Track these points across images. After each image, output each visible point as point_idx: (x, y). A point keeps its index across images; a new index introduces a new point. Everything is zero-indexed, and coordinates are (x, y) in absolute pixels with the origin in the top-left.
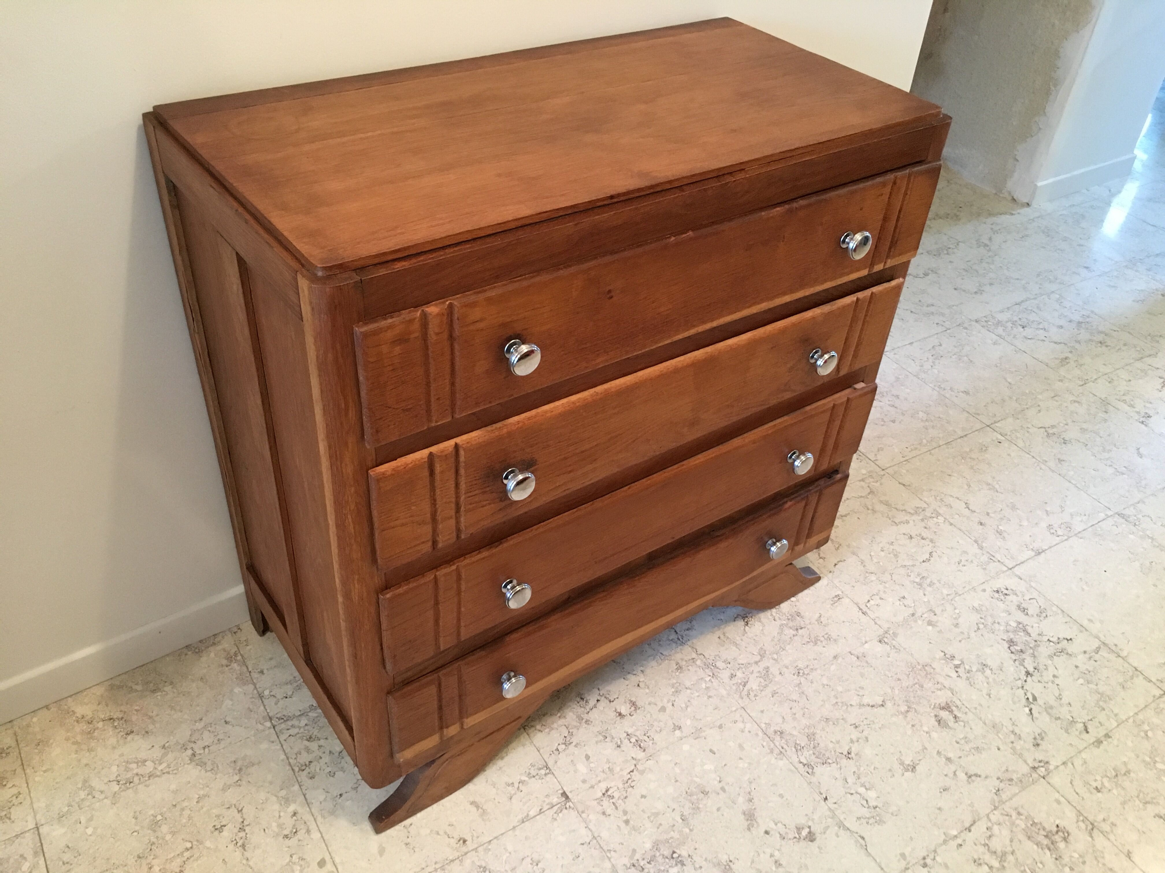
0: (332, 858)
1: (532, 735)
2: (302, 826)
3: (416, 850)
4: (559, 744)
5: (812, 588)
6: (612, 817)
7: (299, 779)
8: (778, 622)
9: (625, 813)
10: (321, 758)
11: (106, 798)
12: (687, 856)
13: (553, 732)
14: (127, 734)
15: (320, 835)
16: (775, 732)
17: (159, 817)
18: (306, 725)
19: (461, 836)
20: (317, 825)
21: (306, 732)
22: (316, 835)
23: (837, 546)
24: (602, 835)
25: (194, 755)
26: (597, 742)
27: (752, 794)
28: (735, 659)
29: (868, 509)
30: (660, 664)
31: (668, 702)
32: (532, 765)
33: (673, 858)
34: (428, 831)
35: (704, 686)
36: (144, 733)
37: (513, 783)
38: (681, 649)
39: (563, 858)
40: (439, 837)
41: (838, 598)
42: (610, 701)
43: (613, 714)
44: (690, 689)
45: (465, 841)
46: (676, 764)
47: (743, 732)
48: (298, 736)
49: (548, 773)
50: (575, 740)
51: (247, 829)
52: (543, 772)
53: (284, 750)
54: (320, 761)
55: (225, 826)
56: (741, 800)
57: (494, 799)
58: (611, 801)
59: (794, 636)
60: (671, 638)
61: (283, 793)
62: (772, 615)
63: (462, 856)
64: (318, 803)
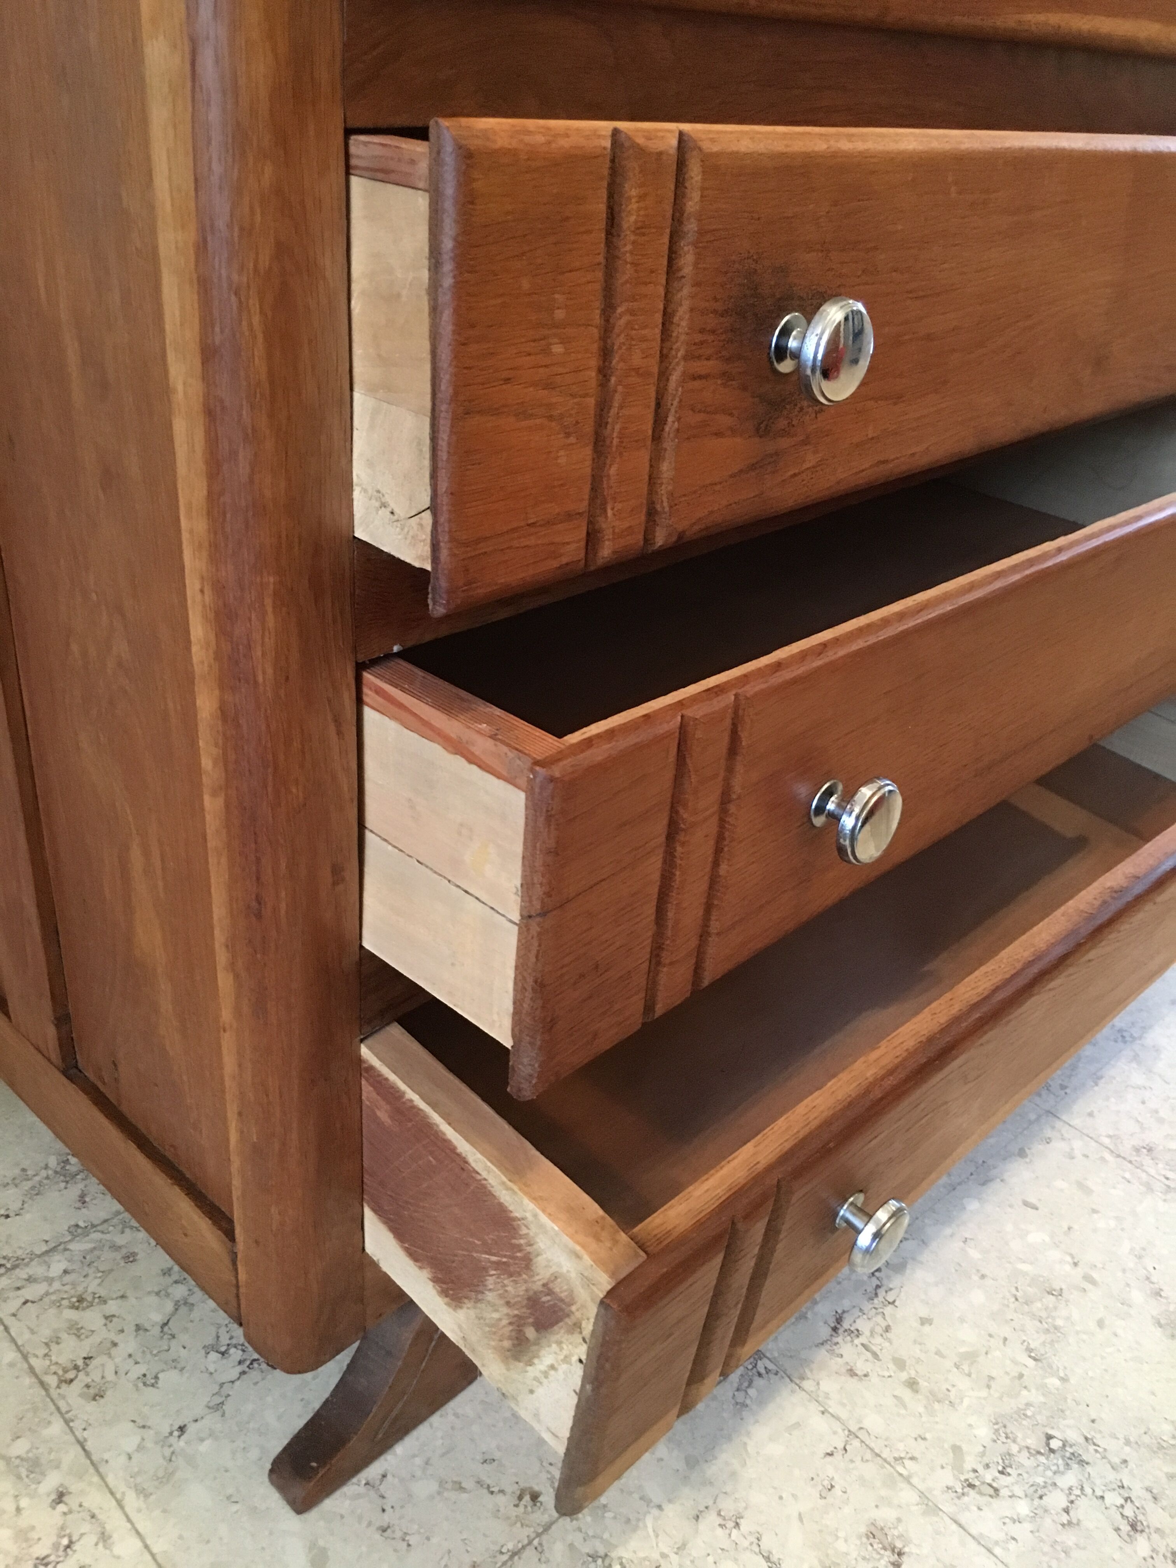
2: (86, 1527)
3: (412, 1540)
6: (874, 1378)
7: (62, 1404)
9: (900, 1364)
10: (115, 1344)
12: (1082, 1440)
15: (139, 1544)
16: (1137, 1150)
18: (66, 1272)
19: (523, 1485)
20: (129, 1520)
21: (67, 1288)
22: (126, 1544)
24: (866, 1424)
27: (1154, 1279)
33: (1052, 1451)
34: (434, 1486)
39: (794, 1496)
40: (464, 1496)
45: (535, 1497)
46: (965, 1241)
47: (1073, 1158)
48: (46, 1300)
53: (13, 1340)
54: (114, 1351)
56: (1137, 1296)
58: (857, 1341)
61: (21, 1448)
63: (538, 1535)
64: (123, 1459)
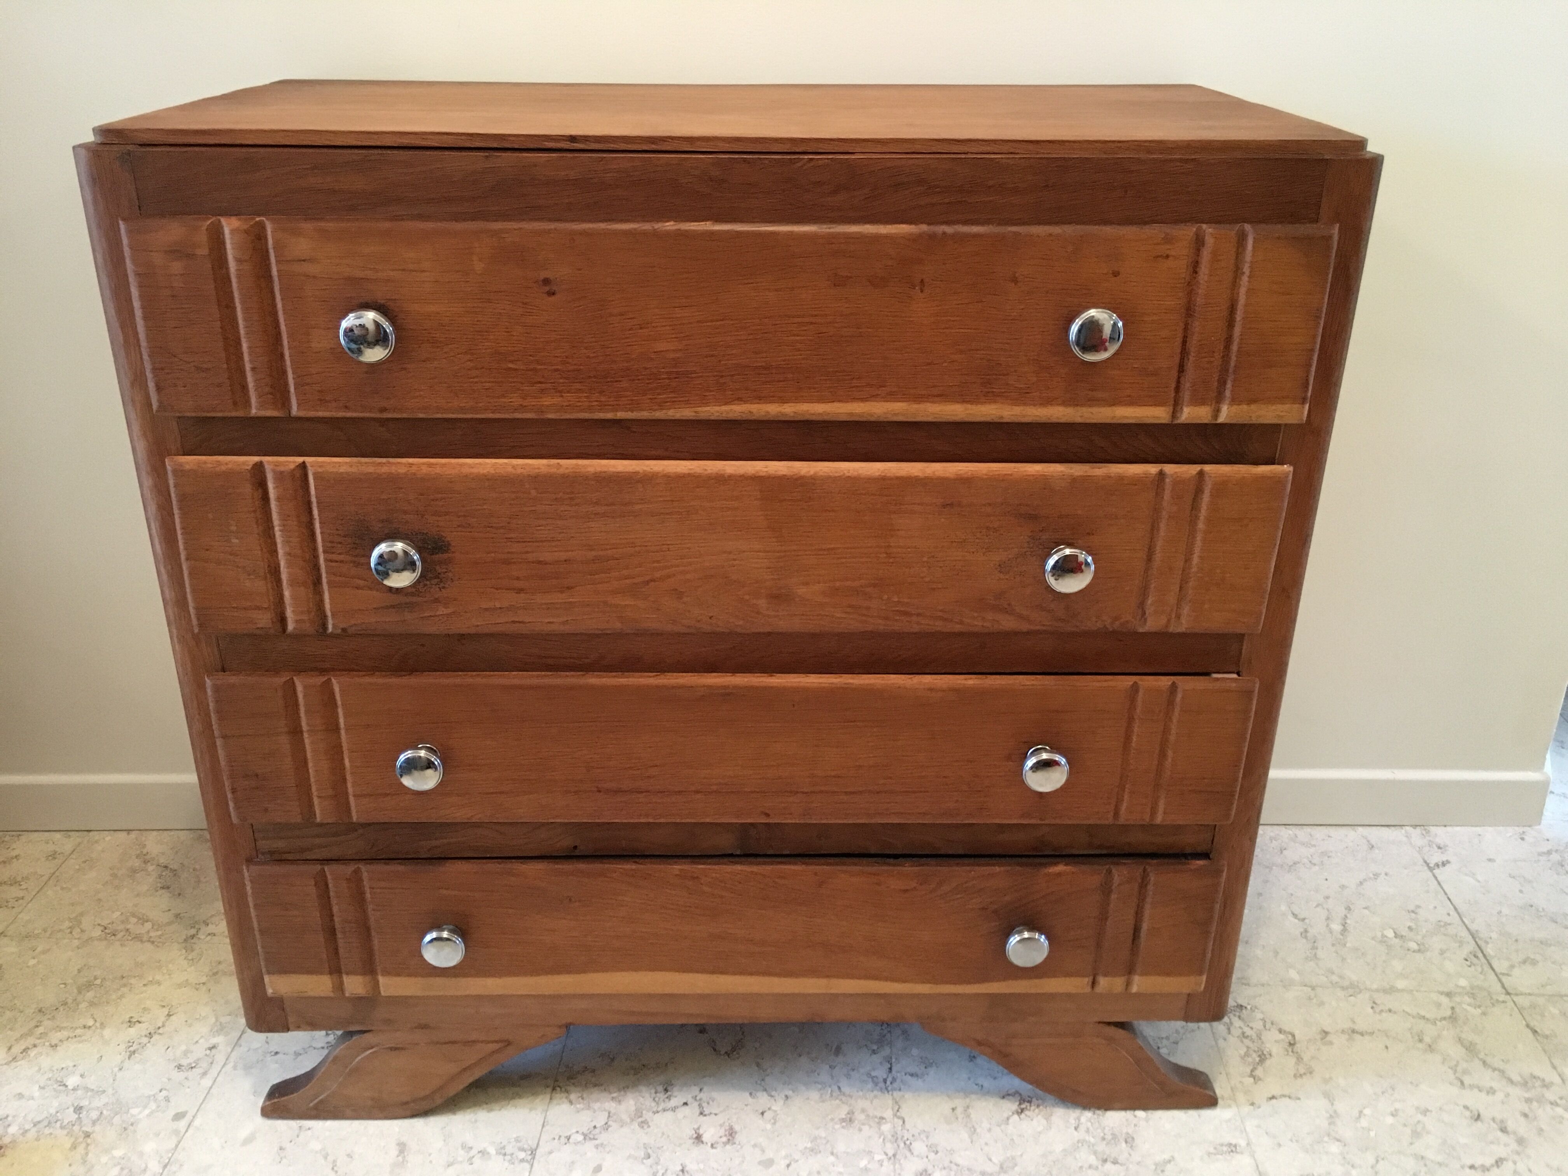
0: (194, 1117)
1: (555, 1102)
2: (205, 1065)
3: (284, 1161)
4: (577, 1132)
5: (1193, 1114)
8: (1081, 1134)
11: (79, 939)
13: (586, 1112)
14: (163, 888)
15: (210, 1085)
17: (98, 982)
20: (219, 1073)
22: (207, 1082)
23: (1302, 1071)
25: (193, 937)
26: (630, 1157)
28: (952, 1152)
29: (1421, 1041)
30: (823, 1101)
31: (786, 1157)
32: (517, 1140)
34: (319, 1148)
35: (863, 1163)
36: (176, 893)
37: (471, 1148)
38: (876, 1097)
40: (323, 1161)
41: (1233, 1149)
42: (701, 1113)
43: (689, 1132)
44: (837, 1157)
49: (527, 1161)
50: (603, 1138)
51: (156, 1037)
52: (522, 1155)
55: (140, 1022)
57: (430, 1155)
59: (1090, 1167)
60: (873, 1074)
61: (224, 1019)
62: (1079, 1119)
64: (246, 1049)
